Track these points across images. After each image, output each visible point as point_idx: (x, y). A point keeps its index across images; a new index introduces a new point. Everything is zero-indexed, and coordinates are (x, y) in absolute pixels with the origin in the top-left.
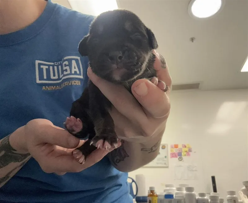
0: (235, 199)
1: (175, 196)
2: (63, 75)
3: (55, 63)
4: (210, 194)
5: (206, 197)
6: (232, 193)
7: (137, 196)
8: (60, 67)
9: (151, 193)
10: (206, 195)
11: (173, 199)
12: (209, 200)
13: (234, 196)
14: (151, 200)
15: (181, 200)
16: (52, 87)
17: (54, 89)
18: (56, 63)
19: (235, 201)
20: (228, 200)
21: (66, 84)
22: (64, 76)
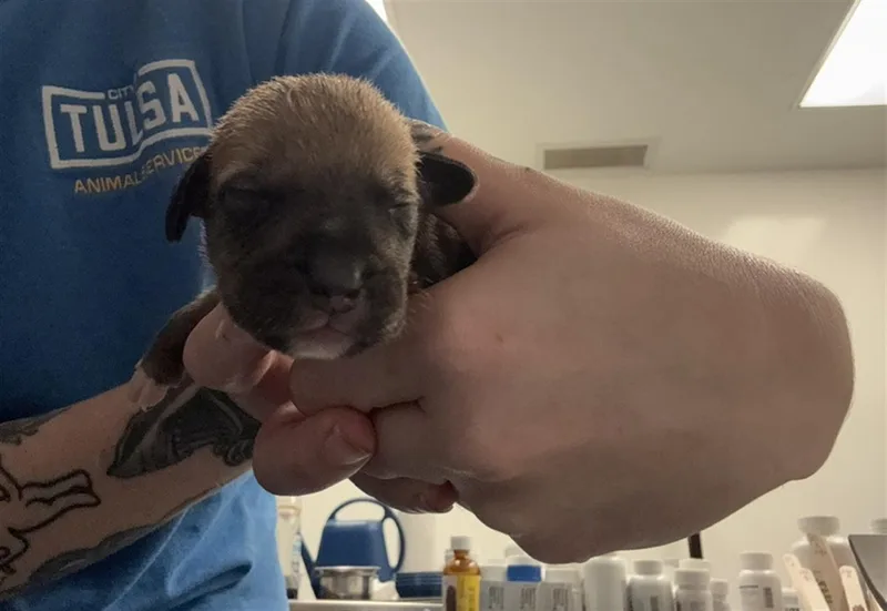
0: (769, 586)
1: (547, 572)
2: (141, 132)
3: (110, 91)
4: (677, 566)
5: (661, 578)
6: (760, 561)
7: (401, 571)
8: (128, 104)
9: (458, 562)
10: (664, 568)
11: (539, 584)
12: (675, 589)
13: (767, 572)
14: (455, 585)
15: (570, 586)
16: (108, 180)
17: (115, 187)
18: (113, 94)
19: (768, 592)
20: (741, 587)
21: (157, 164)
22: (147, 134)
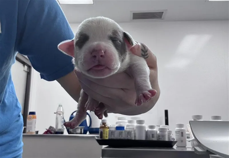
1: (126, 128)
11: (124, 131)
12: (158, 132)
19: (182, 133)
20: (176, 132)
